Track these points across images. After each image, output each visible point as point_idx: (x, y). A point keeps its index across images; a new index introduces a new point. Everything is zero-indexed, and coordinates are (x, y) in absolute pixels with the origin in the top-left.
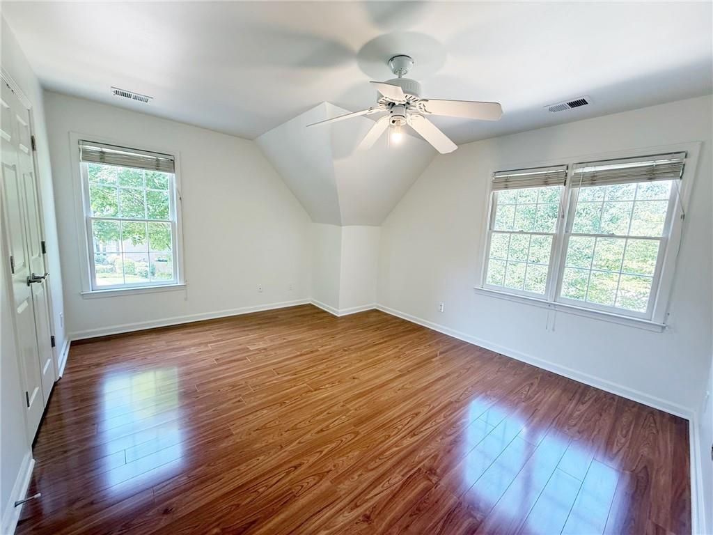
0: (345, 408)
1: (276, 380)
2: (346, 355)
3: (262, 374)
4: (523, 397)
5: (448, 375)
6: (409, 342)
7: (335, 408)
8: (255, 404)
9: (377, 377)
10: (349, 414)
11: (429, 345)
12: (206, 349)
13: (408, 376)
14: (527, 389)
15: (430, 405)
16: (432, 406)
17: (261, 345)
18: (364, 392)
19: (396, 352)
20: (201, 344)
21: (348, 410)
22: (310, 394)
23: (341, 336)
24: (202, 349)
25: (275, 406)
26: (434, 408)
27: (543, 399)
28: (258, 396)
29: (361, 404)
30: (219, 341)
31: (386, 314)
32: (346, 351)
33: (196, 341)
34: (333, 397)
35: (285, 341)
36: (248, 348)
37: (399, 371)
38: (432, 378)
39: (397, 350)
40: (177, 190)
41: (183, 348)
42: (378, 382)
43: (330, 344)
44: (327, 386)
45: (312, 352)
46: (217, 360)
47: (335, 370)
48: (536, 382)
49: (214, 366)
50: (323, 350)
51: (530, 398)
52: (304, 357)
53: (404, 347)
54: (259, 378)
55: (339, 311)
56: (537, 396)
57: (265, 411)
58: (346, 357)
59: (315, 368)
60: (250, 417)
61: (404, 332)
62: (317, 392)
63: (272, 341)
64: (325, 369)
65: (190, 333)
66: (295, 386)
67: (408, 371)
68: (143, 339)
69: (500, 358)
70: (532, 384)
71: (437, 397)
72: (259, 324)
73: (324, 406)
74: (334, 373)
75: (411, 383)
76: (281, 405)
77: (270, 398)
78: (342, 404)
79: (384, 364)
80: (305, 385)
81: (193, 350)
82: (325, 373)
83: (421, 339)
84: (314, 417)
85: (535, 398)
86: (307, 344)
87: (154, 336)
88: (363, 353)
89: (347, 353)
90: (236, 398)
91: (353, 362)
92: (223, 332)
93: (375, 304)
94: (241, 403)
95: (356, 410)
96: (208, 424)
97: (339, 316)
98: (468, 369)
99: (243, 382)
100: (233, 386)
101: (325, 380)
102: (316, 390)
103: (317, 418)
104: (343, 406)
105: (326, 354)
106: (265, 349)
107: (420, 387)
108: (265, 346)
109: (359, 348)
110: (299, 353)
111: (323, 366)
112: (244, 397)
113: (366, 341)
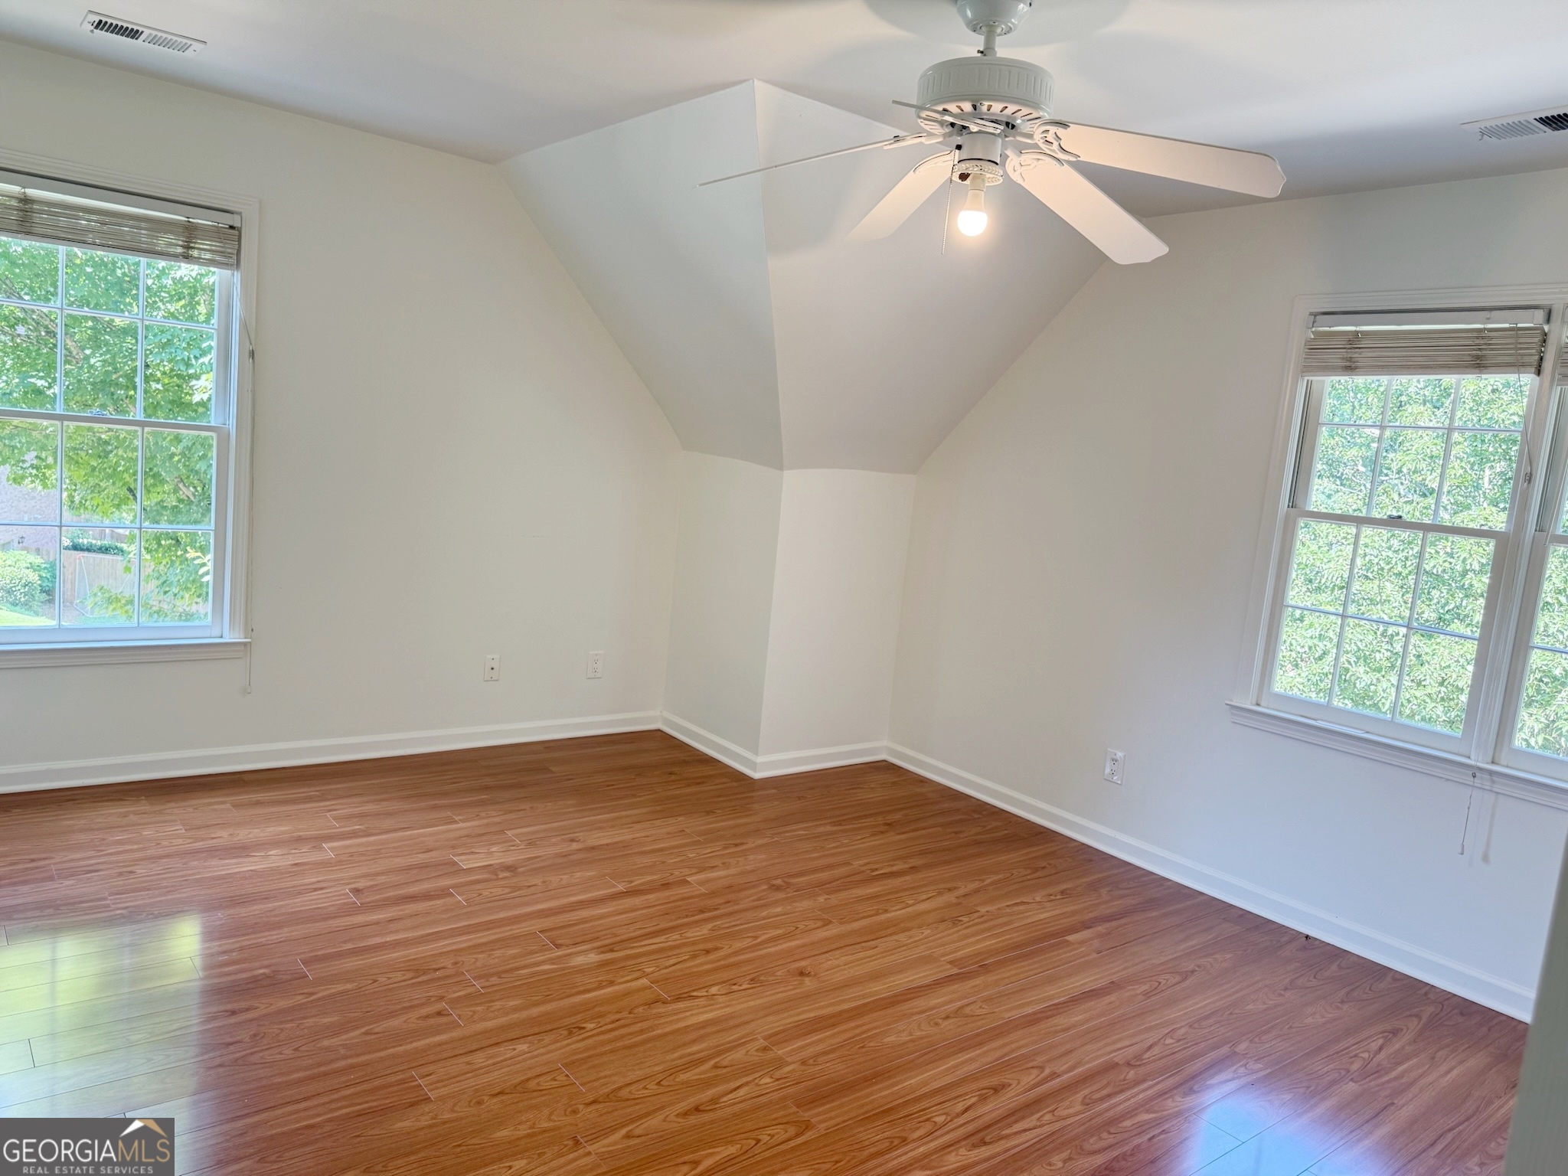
0: (770, 1055)
1: (551, 961)
2: (776, 903)
3: (504, 942)
4: (1355, 1067)
5: (1113, 986)
6: (995, 878)
7: (738, 1055)
8: (489, 1024)
9: (876, 976)
10: (778, 1074)
11: (1062, 892)
12: (316, 857)
13: (977, 981)
14: (1375, 1046)
15: (1042, 1068)
16: (1047, 1072)
17: (497, 855)
18: (833, 1016)
19: (949, 906)
20: (299, 840)
21: (780, 1063)
22: (660, 1009)
23: (760, 842)
24: (305, 855)
25: (552, 1036)
26: (1054, 1075)
27: (1421, 1076)
28: (498, 1005)
29: (820, 1048)
30: (354, 835)
31: (922, 781)
32: (778, 888)
33: (283, 829)
34: (732, 1023)
35: (575, 846)
36: (454, 863)
37: (951, 963)
38: (1057, 992)
39: (950, 897)
40: (245, 326)
41: (242, 850)
42: (880, 989)
43: (726, 866)
44: (714, 990)
45: (666, 886)
46: (356, 891)
47: (738, 945)
48: (1414, 1025)
49: (350, 910)
50: (701, 883)
51: (1379, 1071)
52: (637, 901)
53: (976, 891)
54: (498, 953)
55: (760, 759)
56: (1401, 1068)
57: (522, 1047)
58: (779, 910)
59: (675, 936)
60: (479, 1059)
61: (978, 843)
62: (681, 1005)
63: (531, 844)
64: (706, 940)
65: (258, 803)
66: (612, 983)
67: (979, 966)
68: (111, 813)
69: (1304, 948)
70: (1395, 1032)
71: (1068, 1047)
72: (486, 788)
73: (703, 1046)
74: (736, 953)
75: (988, 1000)
76: (571, 1033)
77: (535, 1011)
78: (762, 1043)
79: (902, 937)
80: (645, 981)
81: (276, 859)
82: (708, 952)
83: (1036, 870)
84: (673, 1071)
85: (1394, 1074)
86: (646, 860)
87: (144, 806)
88: (834, 899)
89: (781, 895)
90: (428, 1001)
91: (801, 926)
92: (371, 808)
93: (885, 743)
94: (444, 1020)
95: (804, 1062)
96: (352, 1067)
97: (757, 775)
98: (1186, 975)
99: (447, 962)
100: (418, 969)
101: (708, 972)
102: (678, 999)
103: (683, 1077)
104: (765, 1049)
105: (713, 894)
106: (510, 868)
107: (1015, 1014)
108: (509, 859)
109: (821, 884)
110: (621, 888)
111: (705, 930)
112: (454, 1002)
113: (848, 864)
